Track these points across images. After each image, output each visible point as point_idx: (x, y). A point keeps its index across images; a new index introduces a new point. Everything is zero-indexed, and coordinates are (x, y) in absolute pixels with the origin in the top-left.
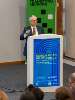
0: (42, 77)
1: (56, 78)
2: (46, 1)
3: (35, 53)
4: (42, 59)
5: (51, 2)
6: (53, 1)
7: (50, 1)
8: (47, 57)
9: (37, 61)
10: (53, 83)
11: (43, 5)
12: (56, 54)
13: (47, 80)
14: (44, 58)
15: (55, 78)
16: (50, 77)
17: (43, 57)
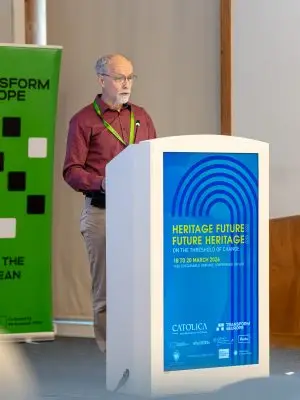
0: (194, 327)
1: (245, 327)
2: (23, 84)
3: (170, 215)
4: (195, 242)
5: (44, 87)
6: (48, 83)
7: (40, 82)
8: (211, 235)
9: (177, 250)
10: (236, 353)
11: (10, 97)
12: (245, 223)
13: (215, 340)
14: (203, 240)
15: (242, 327)
16: (225, 327)
17: (198, 234)
